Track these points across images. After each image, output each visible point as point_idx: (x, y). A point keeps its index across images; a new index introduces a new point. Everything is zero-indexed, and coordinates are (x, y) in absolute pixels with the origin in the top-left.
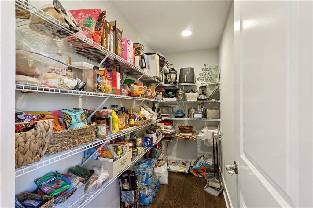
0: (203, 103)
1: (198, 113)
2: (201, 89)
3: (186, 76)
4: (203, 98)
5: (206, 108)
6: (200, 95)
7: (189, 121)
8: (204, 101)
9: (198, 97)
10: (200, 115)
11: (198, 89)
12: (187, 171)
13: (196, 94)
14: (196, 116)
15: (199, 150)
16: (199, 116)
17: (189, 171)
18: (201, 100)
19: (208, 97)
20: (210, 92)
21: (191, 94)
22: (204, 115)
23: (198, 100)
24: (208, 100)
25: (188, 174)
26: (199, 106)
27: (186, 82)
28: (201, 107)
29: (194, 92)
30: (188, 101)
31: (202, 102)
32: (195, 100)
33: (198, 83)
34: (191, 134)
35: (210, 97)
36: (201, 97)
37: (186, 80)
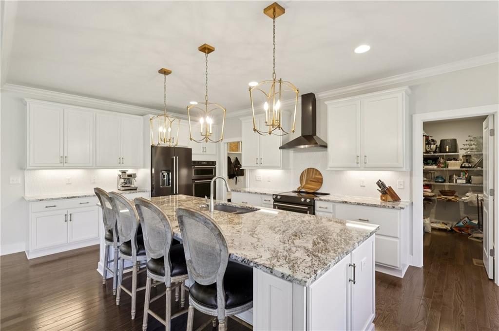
0: (467, 171)
1: (461, 179)
2: (464, 157)
3: (447, 147)
4: (467, 166)
5: (470, 174)
6: (463, 162)
7: (450, 186)
8: (469, 169)
9: (462, 165)
10: (464, 181)
11: (461, 157)
12: (449, 228)
13: (459, 163)
14: (459, 181)
15: (462, 214)
16: (461, 182)
17: (451, 228)
18: (465, 167)
19: (473, 166)
20: (475, 160)
21: (453, 162)
22: (469, 181)
23: (462, 167)
24: (473, 167)
25: (450, 231)
26: (462, 173)
27: (447, 152)
28: (464, 174)
29: (457, 160)
30: (450, 168)
31: (467, 169)
32: (458, 168)
33: (461, 153)
34: (453, 197)
35: (475, 165)
36: (465, 165)
37: (447, 150)
